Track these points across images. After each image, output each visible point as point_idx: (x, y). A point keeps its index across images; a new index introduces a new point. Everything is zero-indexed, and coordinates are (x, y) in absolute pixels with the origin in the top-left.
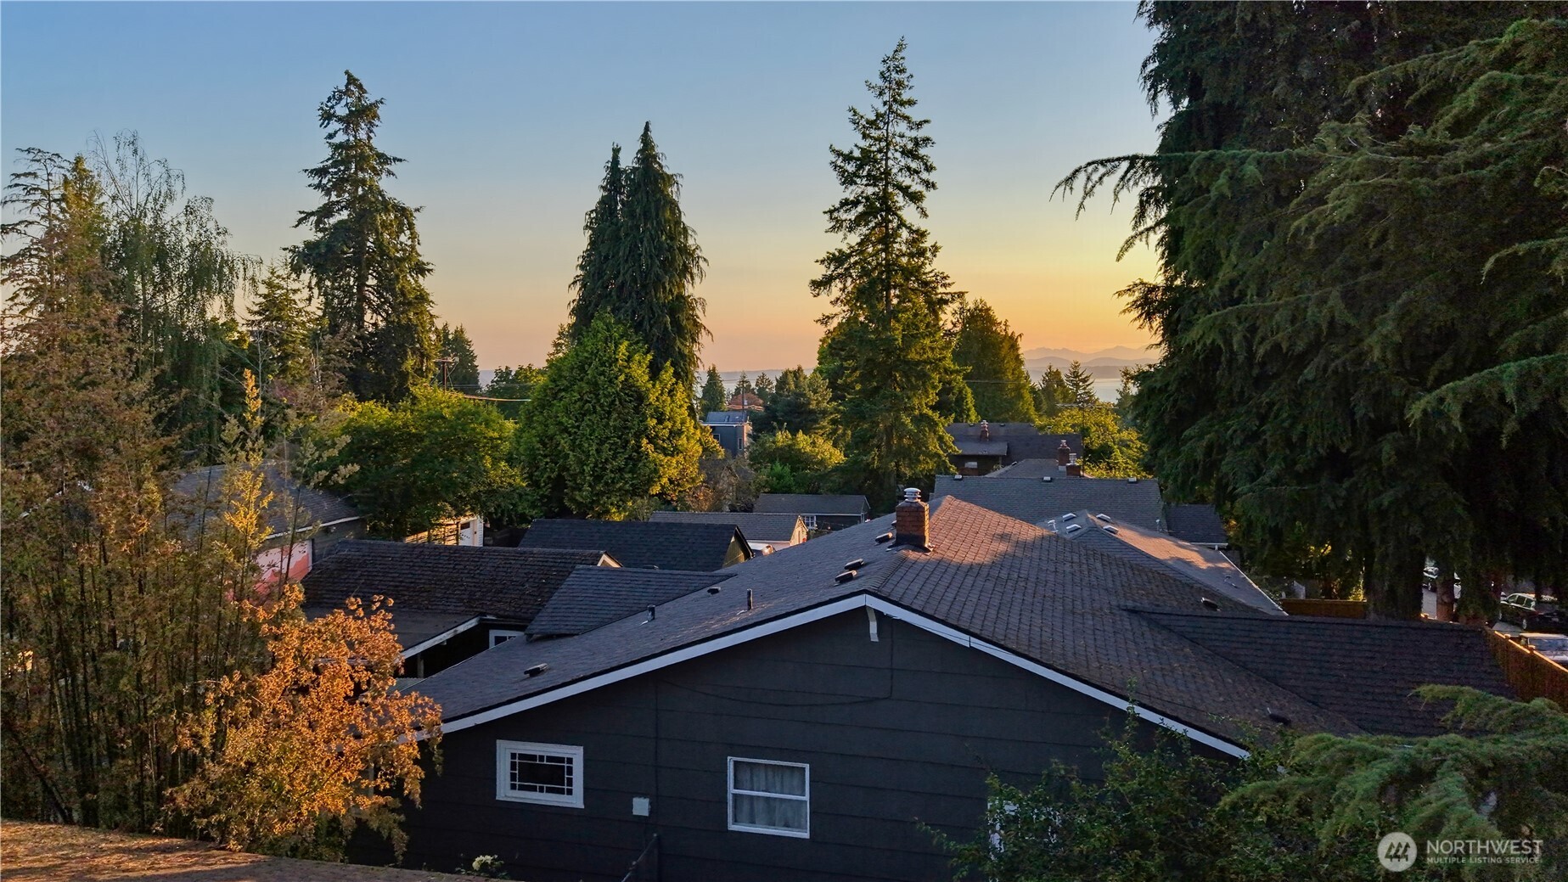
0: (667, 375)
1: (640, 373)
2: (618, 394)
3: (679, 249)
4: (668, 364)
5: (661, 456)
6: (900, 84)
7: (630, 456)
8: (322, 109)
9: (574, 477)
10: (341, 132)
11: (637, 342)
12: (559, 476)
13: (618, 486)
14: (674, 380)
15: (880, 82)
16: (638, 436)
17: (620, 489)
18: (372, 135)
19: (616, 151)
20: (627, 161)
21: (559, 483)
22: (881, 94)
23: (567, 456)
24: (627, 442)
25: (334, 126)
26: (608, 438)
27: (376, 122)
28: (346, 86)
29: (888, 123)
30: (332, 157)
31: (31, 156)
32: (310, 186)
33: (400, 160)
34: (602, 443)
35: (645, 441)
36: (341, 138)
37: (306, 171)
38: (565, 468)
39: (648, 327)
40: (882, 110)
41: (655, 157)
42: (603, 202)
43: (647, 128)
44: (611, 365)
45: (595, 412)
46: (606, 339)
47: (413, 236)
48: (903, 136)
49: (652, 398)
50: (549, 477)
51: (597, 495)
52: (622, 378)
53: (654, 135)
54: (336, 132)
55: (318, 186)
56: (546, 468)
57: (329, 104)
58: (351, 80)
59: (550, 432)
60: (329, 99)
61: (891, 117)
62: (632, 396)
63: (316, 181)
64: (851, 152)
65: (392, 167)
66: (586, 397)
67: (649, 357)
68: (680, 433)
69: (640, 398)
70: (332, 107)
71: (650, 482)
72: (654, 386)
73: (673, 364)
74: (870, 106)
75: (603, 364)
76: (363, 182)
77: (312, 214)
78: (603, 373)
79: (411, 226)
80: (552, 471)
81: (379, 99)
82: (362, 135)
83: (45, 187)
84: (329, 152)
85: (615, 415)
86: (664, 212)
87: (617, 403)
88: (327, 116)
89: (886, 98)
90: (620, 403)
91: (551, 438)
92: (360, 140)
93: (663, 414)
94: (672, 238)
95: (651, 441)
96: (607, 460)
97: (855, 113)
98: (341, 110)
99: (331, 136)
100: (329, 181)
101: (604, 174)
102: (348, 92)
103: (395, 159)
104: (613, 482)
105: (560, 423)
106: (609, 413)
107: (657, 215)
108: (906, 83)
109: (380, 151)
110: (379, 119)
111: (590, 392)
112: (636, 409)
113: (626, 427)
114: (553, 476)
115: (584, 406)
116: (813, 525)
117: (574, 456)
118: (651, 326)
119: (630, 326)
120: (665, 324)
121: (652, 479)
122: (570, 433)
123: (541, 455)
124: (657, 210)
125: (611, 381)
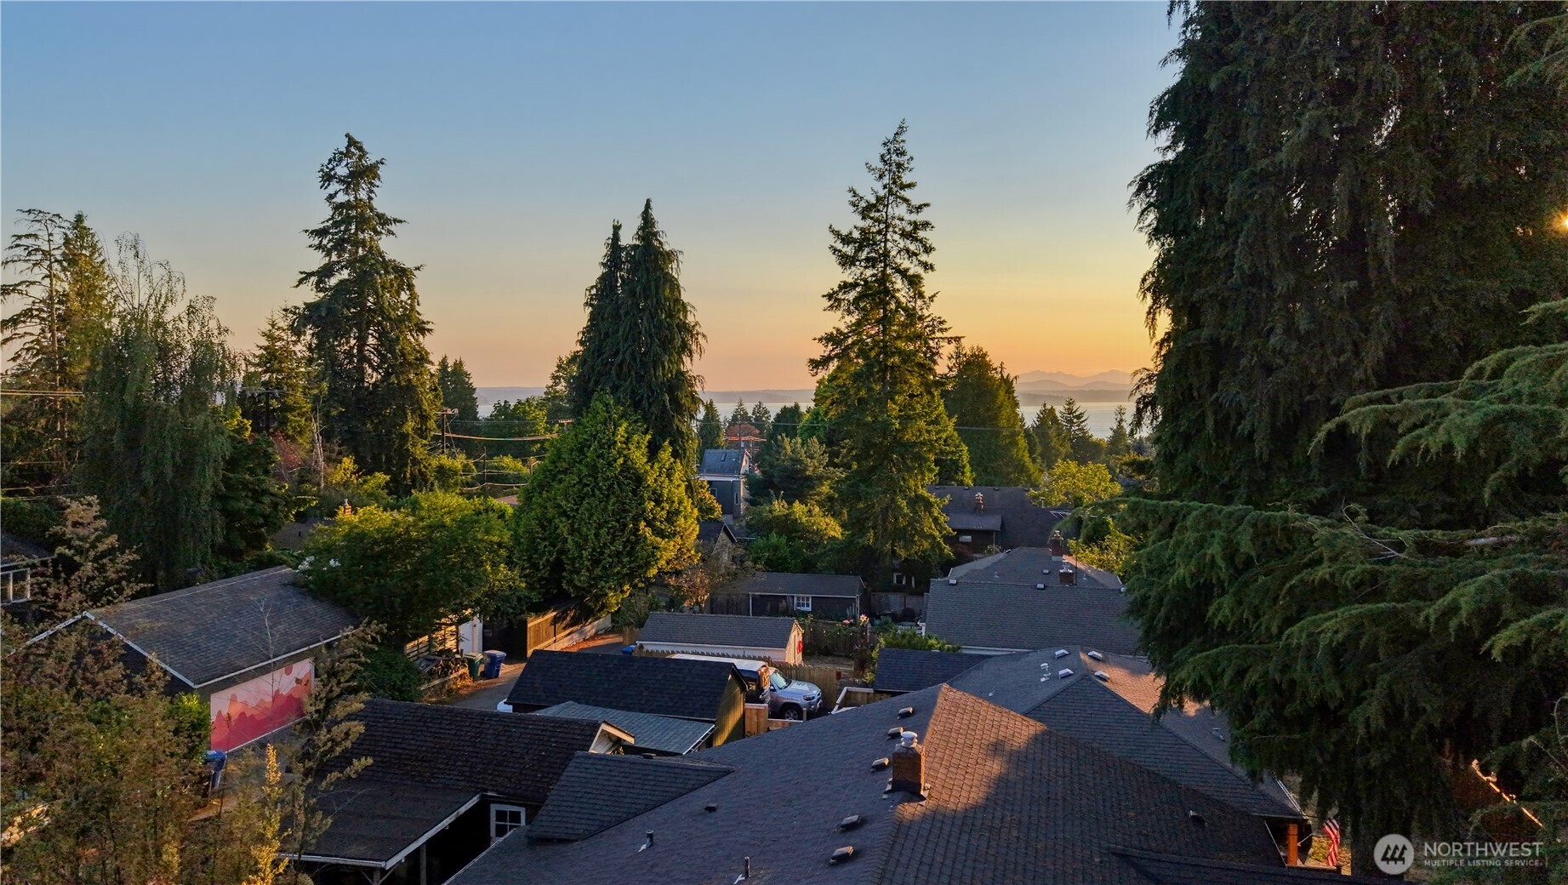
0: (665, 455)
1: (639, 456)
2: (617, 477)
3: (678, 325)
4: (666, 443)
5: (659, 539)
6: (899, 165)
7: (628, 539)
8: (322, 170)
9: (573, 560)
10: (341, 193)
11: (636, 421)
12: (558, 560)
13: (616, 571)
14: (672, 460)
15: (881, 165)
16: (636, 520)
17: (618, 573)
18: (373, 195)
19: (617, 228)
20: (628, 238)
21: (557, 566)
22: (881, 177)
23: (565, 541)
24: (625, 525)
25: (335, 186)
26: (606, 522)
27: (377, 182)
28: (347, 148)
29: (887, 206)
30: (332, 218)
31: (32, 216)
32: (310, 246)
33: (400, 221)
34: (600, 526)
35: (643, 524)
36: (341, 198)
37: (306, 231)
38: (563, 552)
39: (647, 405)
40: (882, 193)
41: (655, 234)
42: (602, 278)
43: (648, 206)
44: (609, 447)
45: (594, 495)
46: (606, 419)
47: (413, 297)
48: (902, 220)
49: (650, 481)
50: (548, 560)
51: (594, 579)
52: (621, 461)
53: (655, 213)
54: (336, 193)
55: (319, 247)
56: (544, 552)
57: (330, 166)
58: (352, 142)
59: (549, 515)
60: (330, 161)
61: (891, 198)
62: (630, 478)
63: (316, 241)
64: (851, 233)
65: (392, 227)
66: (585, 481)
67: (648, 437)
68: (677, 512)
69: (639, 479)
70: (333, 169)
71: (648, 565)
72: (652, 467)
73: (671, 444)
74: (870, 188)
75: (601, 447)
76: (363, 243)
77: (312, 274)
78: (601, 456)
79: (411, 287)
80: (551, 554)
81: (379, 160)
82: (363, 195)
83: (45, 247)
84: (328, 212)
85: (613, 500)
86: (664, 291)
87: (616, 486)
88: (328, 178)
89: (886, 180)
90: (618, 484)
91: (550, 521)
92: (361, 200)
93: (661, 495)
94: (670, 315)
95: (649, 524)
96: (605, 544)
97: (855, 194)
98: (342, 171)
99: (331, 197)
100: (330, 241)
101: (604, 251)
102: (348, 154)
103: (396, 221)
104: (610, 566)
105: (559, 506)
106: (608, 496)
107: (657, 293)
108: (906, 166)
109: (380, 211)
110: (379, 179)
111: (589, 475)
112: (634, 492)
113: (625, 511)
114: (551, 559)
115: (583, 489)
116: (808, 606)
117: (573, 540)
118: (650, 405)
119: (629, 406)
120: (664, 402)
121: (649, 563)
122: (568, 517)
123: (540, 538)
124: (657, 287)
125: (610, 464)
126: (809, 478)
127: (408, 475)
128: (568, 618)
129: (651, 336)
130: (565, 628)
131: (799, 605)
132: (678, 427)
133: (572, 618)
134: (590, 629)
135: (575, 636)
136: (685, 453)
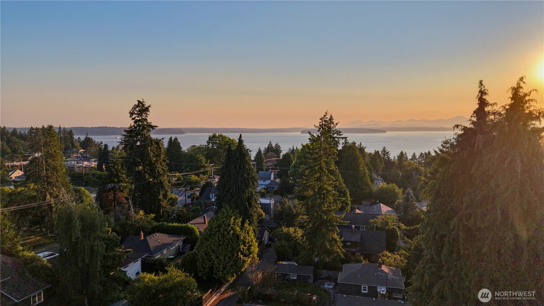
0: (246, 225)
1: (238, 229)
2: (231, 238)
3: (251, 178)
4: (247, 221)
5: (245, 258)
7: (235, 259)
8: (130, 113)
9: (217, 267)
10: (137, 117)
11: (237, 214)
12: (212, 266)
13: (231, 271)
14: (249, 226)
15: (319, 126)
16: (237, 252)
18: (147, 118)
21: (211, 268)
22: (319, 129)
23: (214, 261)
24: (234, 254)
26: (227, 254)
28: (138, 104)
29: (321, 139)
30: (134, 125)
34: (225, 256)
35: (240, 253)
36: (137, 119)
38: (213, 264)
39: (240, 207)
40: (320, 135)
41: (243, 146)
43: (241, 136)
44: (228, 226)
45: (223, 244)
46: (227, 216)
49: (242, 237)
50: (208, 266)
51: (224, 274)
52: (232, 232)
53: (243, 139)
54: (135, 118)
56: (207, 264)
57: (133, 110)
58: (140, 102)
59: (209, 251)
62: (235, 237)
66: (220, 239)
67: (241, 219)
68: (251, 246)
69: (238, 237)
71: (241, 268)
72: (242, 231)
73: (249, 221)
75: (226, 226)
76: (144, 135)
78: (225, 230)
80: (209, 264)
81: (149, 106)
82: (144, 117)
84: (133, 123)
85: (230, 246)
86: (246, 166)
87: (230, 241)
90: (231, 240)
91: (209, 253)
92: (143, 119)
93: (246, 242)
94: (248, 174)
95: (242, 252)
96: (227, 262)
99: (133, 119)
102: (138, 106)
104: (229, 269)
105: (212, 248)
106: (227, 245)
109: (150, 123)
110: (149, 112)
111: (222, 237)
112: (236, 242)
113: (234, 249)
114: (210, 267)
115: (219, 242)
116: (295, 277)
117: (217, 261)
118: (242, 206)
119: (235, 208)
120: (246, 205)
121: (242, 267)
122: (215, 252)
123: (206, 259)
124: (243, 165)
125: (228, 233)
126: (295, 215)
127: (161, 212)
128: (215, 289)
129: (242, 183)
130: (214, 293)
131: (292, 277)
132: (251, 213)
133: (217, 288)
134: (223, 290)
135: (218, 294)
136: (253, 221)
